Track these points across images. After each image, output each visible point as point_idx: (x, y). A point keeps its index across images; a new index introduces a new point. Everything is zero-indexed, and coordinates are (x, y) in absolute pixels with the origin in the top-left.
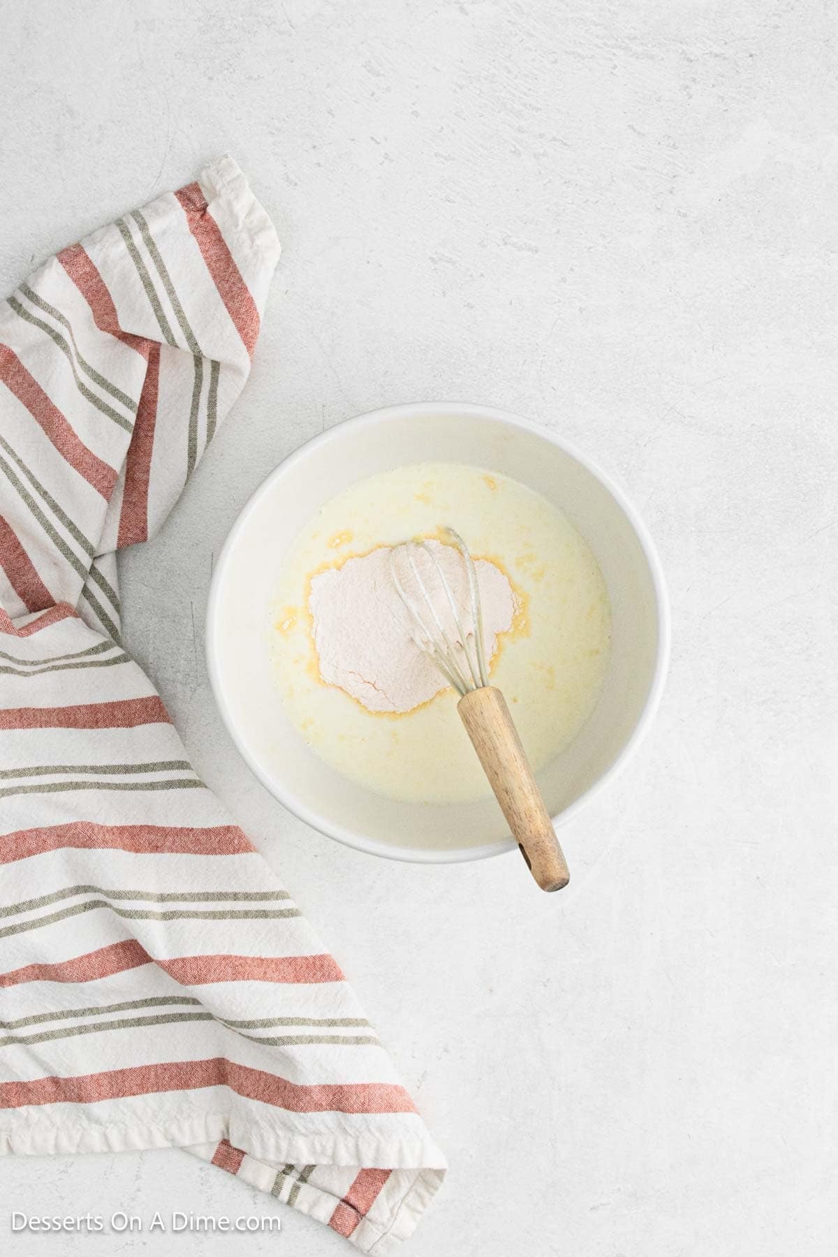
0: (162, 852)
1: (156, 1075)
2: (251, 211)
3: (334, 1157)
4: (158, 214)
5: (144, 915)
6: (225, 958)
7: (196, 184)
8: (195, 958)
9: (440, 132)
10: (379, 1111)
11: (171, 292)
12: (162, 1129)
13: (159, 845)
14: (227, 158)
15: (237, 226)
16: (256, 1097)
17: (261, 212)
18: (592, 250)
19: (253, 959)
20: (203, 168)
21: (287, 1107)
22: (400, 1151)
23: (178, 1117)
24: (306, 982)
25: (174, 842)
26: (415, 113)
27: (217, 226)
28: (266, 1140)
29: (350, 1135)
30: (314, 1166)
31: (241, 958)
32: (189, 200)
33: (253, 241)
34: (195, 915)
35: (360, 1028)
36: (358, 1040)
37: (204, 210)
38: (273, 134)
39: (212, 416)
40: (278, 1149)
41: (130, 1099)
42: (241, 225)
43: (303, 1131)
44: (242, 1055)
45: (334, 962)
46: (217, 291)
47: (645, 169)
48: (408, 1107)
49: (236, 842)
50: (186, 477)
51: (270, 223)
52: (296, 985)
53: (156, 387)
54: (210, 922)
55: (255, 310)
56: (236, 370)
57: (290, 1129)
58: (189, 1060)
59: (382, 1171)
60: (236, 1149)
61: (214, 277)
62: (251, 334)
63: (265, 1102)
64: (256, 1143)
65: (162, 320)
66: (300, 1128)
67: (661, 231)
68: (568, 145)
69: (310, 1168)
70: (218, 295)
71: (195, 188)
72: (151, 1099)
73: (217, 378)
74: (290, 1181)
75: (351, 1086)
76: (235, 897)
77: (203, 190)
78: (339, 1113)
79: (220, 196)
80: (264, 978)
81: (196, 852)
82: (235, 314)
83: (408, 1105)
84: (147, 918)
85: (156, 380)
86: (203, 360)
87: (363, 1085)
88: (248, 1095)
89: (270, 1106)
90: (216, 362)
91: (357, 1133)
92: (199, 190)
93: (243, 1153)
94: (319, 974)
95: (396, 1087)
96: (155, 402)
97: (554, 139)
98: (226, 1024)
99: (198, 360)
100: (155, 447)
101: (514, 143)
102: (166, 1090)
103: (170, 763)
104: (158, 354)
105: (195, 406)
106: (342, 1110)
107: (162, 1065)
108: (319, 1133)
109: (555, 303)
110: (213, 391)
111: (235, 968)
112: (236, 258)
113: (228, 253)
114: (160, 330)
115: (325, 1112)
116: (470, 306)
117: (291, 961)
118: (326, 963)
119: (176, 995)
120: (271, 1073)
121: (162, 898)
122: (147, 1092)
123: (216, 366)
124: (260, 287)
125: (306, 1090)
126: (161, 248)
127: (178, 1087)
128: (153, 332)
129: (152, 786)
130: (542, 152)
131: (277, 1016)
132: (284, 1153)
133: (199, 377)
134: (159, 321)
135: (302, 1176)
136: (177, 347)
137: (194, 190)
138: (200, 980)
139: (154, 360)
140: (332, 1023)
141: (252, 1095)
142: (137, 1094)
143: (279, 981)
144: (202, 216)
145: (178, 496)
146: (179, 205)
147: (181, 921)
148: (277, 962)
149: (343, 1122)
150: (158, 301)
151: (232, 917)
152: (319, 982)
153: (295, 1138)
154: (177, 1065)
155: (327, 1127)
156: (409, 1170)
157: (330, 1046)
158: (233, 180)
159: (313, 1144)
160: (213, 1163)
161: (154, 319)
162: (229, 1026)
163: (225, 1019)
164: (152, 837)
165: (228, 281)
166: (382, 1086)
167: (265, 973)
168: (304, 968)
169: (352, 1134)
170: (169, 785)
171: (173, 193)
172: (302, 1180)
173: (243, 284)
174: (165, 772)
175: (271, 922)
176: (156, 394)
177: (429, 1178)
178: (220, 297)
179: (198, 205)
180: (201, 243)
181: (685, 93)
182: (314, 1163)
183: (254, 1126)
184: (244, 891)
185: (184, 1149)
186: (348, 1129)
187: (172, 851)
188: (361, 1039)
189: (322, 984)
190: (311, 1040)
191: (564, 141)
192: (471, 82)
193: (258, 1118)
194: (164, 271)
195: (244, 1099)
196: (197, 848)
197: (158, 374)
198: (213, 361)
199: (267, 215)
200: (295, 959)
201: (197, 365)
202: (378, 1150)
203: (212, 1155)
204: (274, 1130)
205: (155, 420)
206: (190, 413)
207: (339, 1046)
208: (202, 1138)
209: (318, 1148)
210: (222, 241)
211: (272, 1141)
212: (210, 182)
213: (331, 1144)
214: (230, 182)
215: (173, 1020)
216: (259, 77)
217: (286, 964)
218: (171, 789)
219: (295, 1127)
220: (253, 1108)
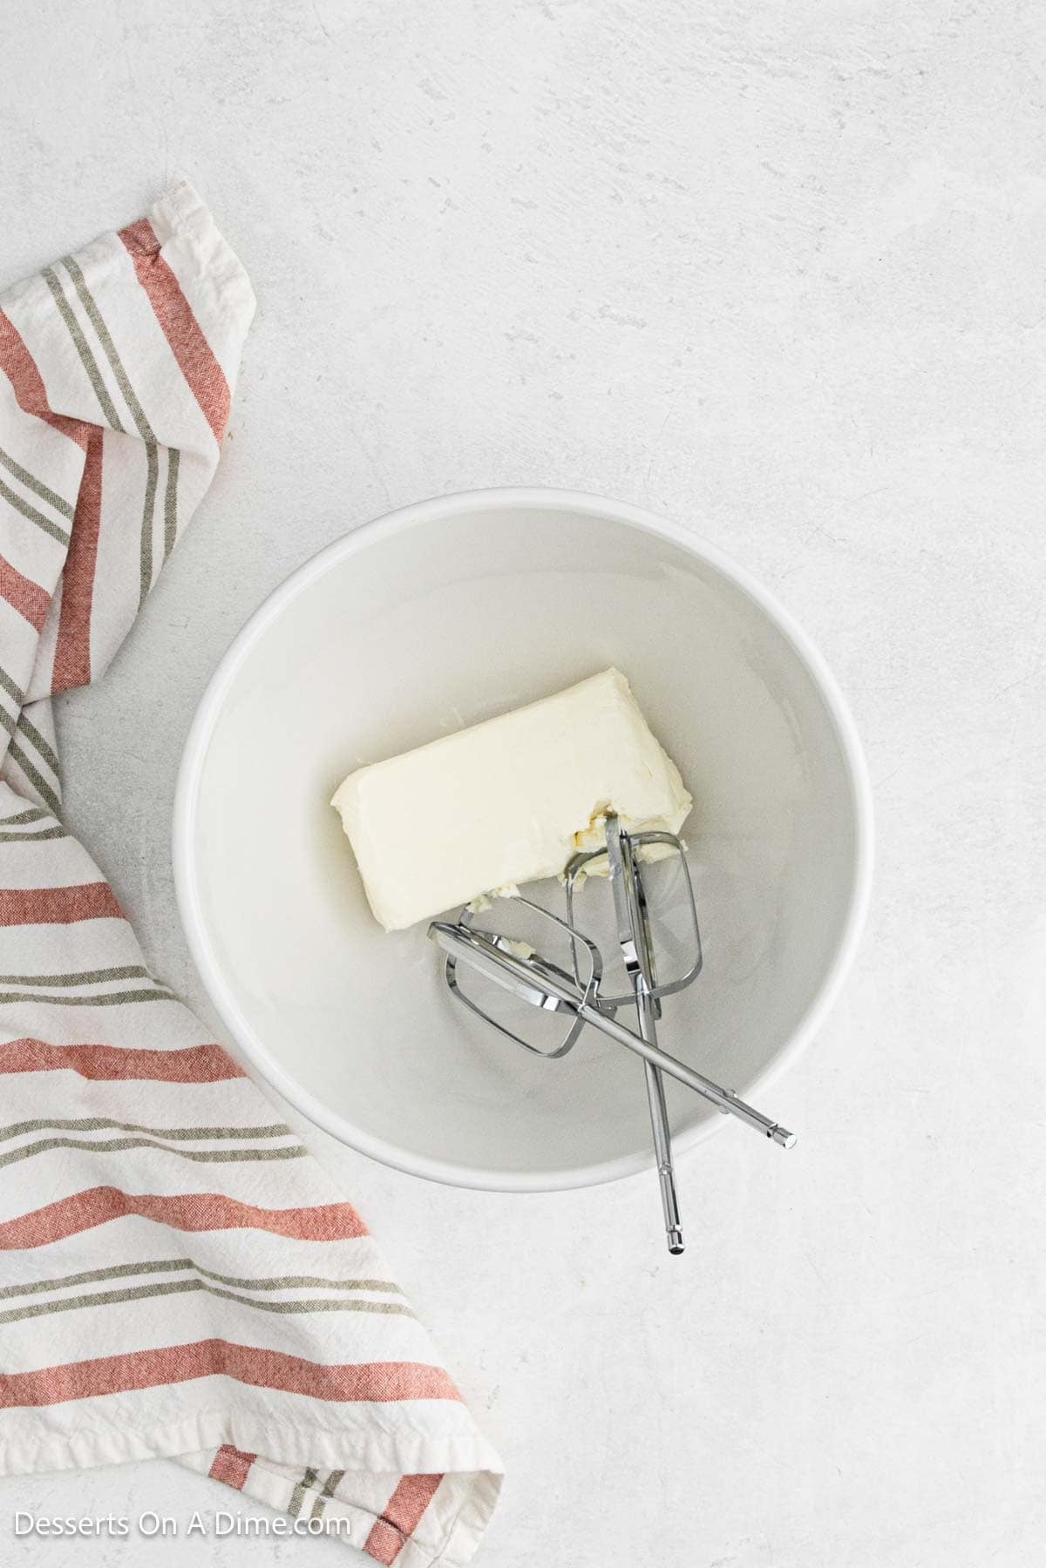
0: (123, 1078)
1: (129, 1368)
2: (217, 254)
3: (365, 1459)
4: (95, 261)
6: (215, 1198)
7: (145, 220)
9: (519, 170)
10: (418, 1396)
11: (115, 361)
12: (141, 1435)
13: (119, 1069)
14: (184, 186)
15: (198, 272)
17: (229, 255)
18: (714, 324)
19: (248, 1206)
20: (152, 200)
22: (451, 1448)
23: (163, 1419)
24: (315, 1239)
25: (136, 1066)
26: (487, 147)
27: (173, 274)
28: (283, 1435)
29: (385, 1431)
30: (342, 1473)
31: (235, 1201)
32: (137, 241)
33: (219, 292)
35: (389, 1294)
36: (386, 1309)
37: (156, 253)
38: (302, 173)
39: (170, 520)
40: (298, 1450)
42: (203, 274)
43: (325, 1425)
44: (243, 1331)
45: (352, 1211)
46: (174, 359)
47: (783, 219)
48: (453, 1394)
49: (214, 1066)
50: (139, 600)
51: (241, 269)
52: (303, 1242)
53: (99, 485)
55: (224, 381)
56: (201, 460)
57: (311, 1422)
58: (171, 1344)
59: (430, 1477)
60: (242, 1454)
61: (171, 341)
62: (219, 412)
64: (273, 1443)
65: (103, 397)
66: (322, 1421)
67: (804, 300)
68: (684, 189)
69: (339, 1475)
70: (175, 364)
71: (144, 225)
72: (125, 1398)
73: (177, 470)
74: (311, 1496)
75: (380, 1366)
76: (219, 1133)
77: (155, 229)
78: (368, 1403)
79: (176, 234)
81: (165, 1079)
82: (198, 388)
83: (452, 1391)
85: (99, 476)
86: (158, 447)
87: (395, 1364)
88: (256, 1383)
89: (284, 1393)
90: (174, 450)
91: (394, 1429)
92: (149, 229)
93: (253, 1457)
94: (332, 1230)
95: (436, 1370)
96: (98, 504)
97: (666, 180)
99: (152, 448)
100: (98, 562)
101: (614, 185)
102: (144, 1387)
103: (121, 969)
104: (101, 443)
105: (149, 510)
106: (371, 1399)
107: (137, 1354)
108: (346, 1430)
109: (667, 392)
110: (171, 488)
111: (229, 1212)
112: (198, 315)
113: (188, 309)
114: (101, 409)
116: (556, 396)
117: (295, 1214)
118: (340, 1215)
122: (119, 1390)
123: (174, 454)
124: (228, 353)
126: (101, 303)
127: (160, 1381)
128: (96, 416)
129: (99, 1001)
130: (650, 197)
131: (282, 1276)
132: (307, 1454)
133: (153, 471)
134: (100, 399)
135: (326, 1488)
136: (123, 431)
137: (140, 228)
139: (94, 449)
140: (354, 1285)
142: (107, 1393)
143: (282, 1235)
144: (153, 262)
145: (130, 626)
146: (123, 248)
148: (279, 1215)
149: (373, 1414)
150: (98, 373)
151: (216, 1160)
152: (332, 1240)
153: (318, 1436)
154: (156, 1353)
155: (355, 1422)
156: (463, 1474)
157: (353, 1313)
158: (193, 214)
159: (340, 1443)
160: (210, 1476)
161: (94, 396)
164: (110, 1059)
165: (187, 344)
166: (418, 1366)
167: (266, 1223)
168: (312, 1222)
169: (388, 1430)
170: (121, 998)
171: (115, 234)
172: (327, 1495)
173: (208, 348)
174: (115, 981)
175: (266, 1164)
176: (99, 494)
177: (485, 1484)
178: (177, 366)
179: (148, 247)
180: (152, 297)
181: (836, 121)
182: (343, 1469)
183: (269, 1420)
184: (229, 1126)
185: (172, 1460)
186: (381, 1423)
187: (136, 1078)
188: (390, 1307)
189: (336, 1243)
190: (327, 1306)
191: (679, 183)
192: (559, 107)
193: (271, 1409)
194: (106, 333)
195: (253, 1387)
196: (165, 1075)
197: (101, 468)
198: (170, 449)
199: (238, 260)
200: (299, 1212)
201: (150, 455)
202: (422, 1448)
203: (209, 1466)
204: (292, 1423)
205: (98, 528)
206: (142, 517)
207: (363, 1314)
208: (194, 1445)
209: (347, 1449)
210: (180, 293)
211: (291, 1439)
212: (163, 217)
213: (361, 1444)
214: (188, 217)
215: (149, 1295)
216: (284, 100)
217: (288, 1217)
218: (123, 1004)
219: (316, 1419)
220: (265, 1399)
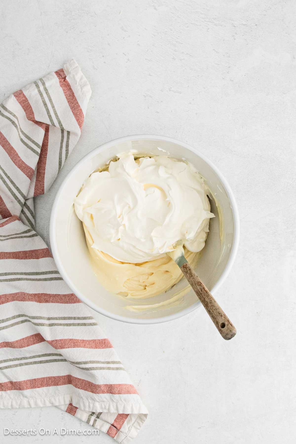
0: (49, 302)
1: (47, 381)
2: (81, 79)
3: (109, 409)
4: (49, 80)
5: (42, 325)
6: (71, 340)
8: (60, 340)
9: (147, 51)
10: (124, 393)
11: (53, 107)
12: (48, 400)
13: (48, 300)
14: (73, 60)
15: (76, 84)
16: (82, 389)
17: (85, 79)
18: (200, 93)
19: (81, 340)
20: (64, 63)
21: (93, 392)
22: (132, 407)
23: (54, 396)
24: (99, 348)
25: (53, 299)
26: (138, 45)
27: (69, 84)
28: (85, 403)
30: (102, 413)
31: (76, 340)
32: (60, 75)
33: (82, 89)
34: (61, 325)
35: (118, 365)
36: (117, 369)
37: (65, 78)
38: (89, 52)
39: (67, 150)
40: (89, 407)
42: (78, 84)
43: (98, 400)
44: (77, 374)
45: (109, 341)
46: (69, 106)
47: (219, 64)
49: (75, 299)
50: (58, 172)
51: (88, 83)
52: (96, 349)
53: (48, 140)
54: (66, 327)
55: (82, 113)
56: (76, 134)
58: (58, 375)
59: (126, 414)
60: (74, 407)
61: (68, 102)
62: (81, 122)
63: (84, 390)
64: (82, 405)
65: (50, 117)
67: (224, 86)
69: (100, 413)
70: (69, 108)
71: (62, 70)
72: (45, 389)
73: (69, 137)
74: (93, 418)
75: (115, 385)
76: (75, 318)
77: (65, 72)
79: (70, 73)
80: (84, 347)
81: (61, 303)
82: (75, 115)
83: (135, 391)
84: (44, 326)
85: (48, 138)
87: (119, 384)
88: (79, 388)
89: (86, 392)
90: (69, 131)
91: (117, 401)
92: (63, 72)
93: (77, 408)
94: (104, 346)
95: (131, 385)
96: (47, 145)
97: (187, 54)
99: (63, 131)
100: (47, 161)
101: (173, 55)
102: (50, 386)
103: (52, 271)
104: (49, 129)
105: (61, 147)
106: (112, 393)
107: (49, 377)
108: (104, 401)
109: (187, 111)
110: (68, 142)
111: (75, 343)
112: (76, 95)
113: (73, 93)
114: (49, 120)
115: (105, 394)
116: (158, 112)
118: (106, 342)
119: (54, 353)
120: (87, 380)
121: (49, 319)
122: (43, 387)
123: (69, 133)
124: (84, 106)
125: (99, 386)
126: (50, 91)
127: (54, 385)
128: (48, 122)
129: (46, 280)
130: (183, 58)
131: (89, 360)
132: (91, 408)
133: (63, 137)
134: (49, 117)
135: (97, 416)
136: (55, 126)
138: (62, 347)
139: (47, 130)
140: (108, 363)
143: (90, 348)
144: (64, 80)
145: (55, 178)
146: (56, 76)
147: (56, 327)
148: (89, 341)
149: (112, 397)
150: (48, 110)
151: (73, 325)
153: (95, 403)
154: (54, 377)
155: (106, 399)
156: (135, 414)
157: (108, 371)
159: (101, 405)
160: (66, 411)
161: (47, 116)
162: (72, 364)
163: (71, 361)
164: (46, 297)
165: (73, 103)
166: (126, 385)
167: (85, 345)
168: (98, 343)
169: (115, 402)
170: (51, 279)
171: (54, 73)
172: (97, 418)
173: (78, 104)
174: (50, 275)
175: (87, 327)
176: (48, 142)
177: (142, 417)
179: (63, 77)
180: (64, 90)
181: (233, 38)
182: (102, 412)
183: (81, 399)
184: (78, 316)
185: (56, 407)
186: (114, 400)
187: (52, 302)
188: (118, 368)
189: (105, 349)
190: (101, 368)
191: (191, 55)
192: (158, 34)
193: (82, 396)
194: (51, 100)
195: (78, 389)
196: (61, 301)
197: (48, 135)
198: (67, 131)
199: (87, 80)
200: (95, 340)
201: (62, 133)
202: (124, 407)
203: (66, 409)
204: (88, 400)
205: (47, 152)
206: (59, 149)
207: (111, 371)
208: (62, 403)
209: (103, 406)
210: (71, 89)
211: (87, 404)
212: (67, 68)
213: (108, 405)
214: (74, 68)
215: (53, 362)
216: (84, 32)
217: (92, 342)
218: (52, 281)
219: (95, 399)
220: (81, 392)
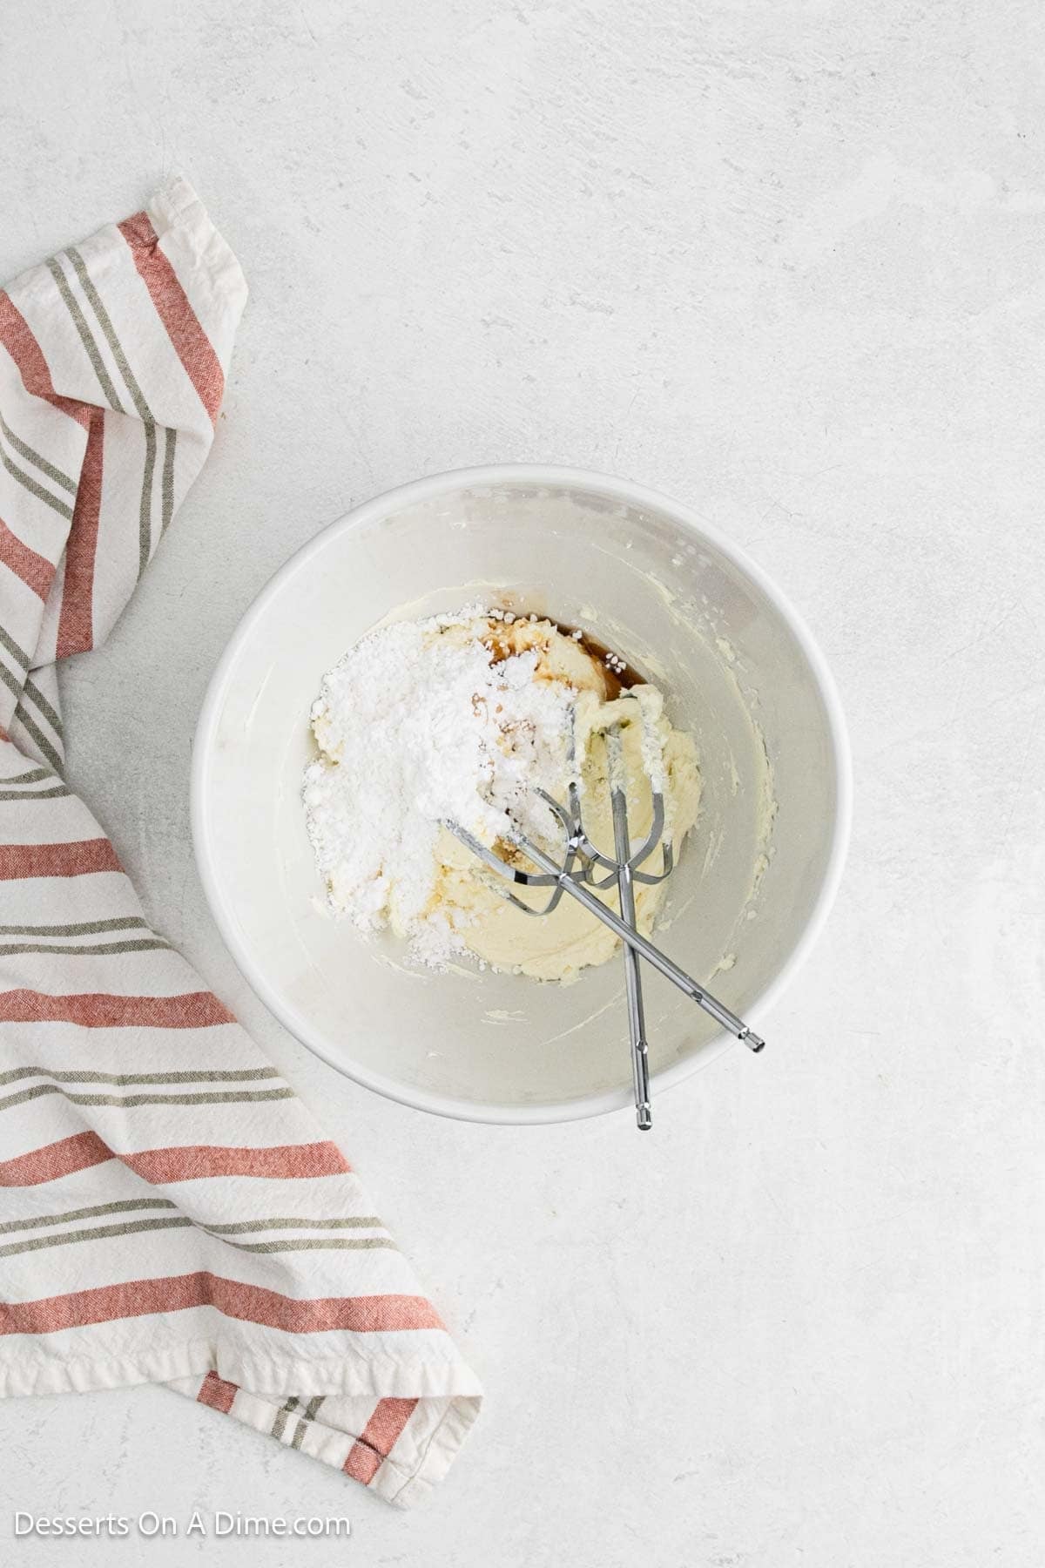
0: (121, 1025)
1: (126, 1296)
2: (211, 245)
3: (344, 1385)
4: (97, 252)
5: (101, 1100)
6: (201, 1149)
7: (144, 214)
8: (166, 1151)
9: (494, 166)
10: (397, 1327)
11: (115, 345)
12: (135, 1362)
13: (117, 1017)
14: (180, 181)
15: (194, 263)
16: (247, 1317)
17: (223, 247)
18: (678, 310)
19: (236, 1151)
20: (149, 196)
21: (284, 1327)
22: (424, 1375)
23: (154, 1345)
24: (302, 1176)
25: (134, 1014)
26: (465, 144)
27: (169, 264)
28: (260, 1368)
29: (362, 1358)
30: (321, 1398)
31: (221, 1149)
32: (136, 233)
33: (213, 281)
34: (165, 1099)
35: (370, 1230)
36: (368, 1244)
37: (153, 245)
38: (291, 168)
39: (168, 496)
40: (275, 1380)
41: (95, 1327)
42: (198, 264)
43: (305, 1356)
44: (229, 1267)
45: (336, 1150)
46: (171, 343)
47: (743, 212)
48: (433, 1322)
49: (208, 1012)
51: (234, 258)
52: (291, 1181)
53: (100, 463)
54: (182, 1108)
55: (218, 365)
56: (196, 439)
57: (289, 1354)
58: (164, 1276)
59: (405, 1401)
60: (226, 1382)
61: (168, 327)
62: (213, 394)
63: (257, 1322)
64: (248, 1374)
65: (104, 380)
66: (301, 1352)
67: (762, 288)
68: (650, 184)
69: (319, 1400)
70: (172, 349)
71: (143, 218)
72: (121, 1325)
73: (173, 449)
74: (293, 1419)
75: (360, 1300)
76: (211, 1077)
77: (152, 220)
78: (349, 1332)
79: (172, 227)
80: (250, 1172)
81: (161, 1026)
82: (193, 371)
83: (432, 1319)
84: (105, 1103)
85: (100, 454)
86: (156, 427)
87: (375, 1298)
88: (237, 1316)
89: (263, 1327)
90: (172, 430)
91: (371, 1356)
92: (147, 222)
93: (236, 1387)
94: (318, 1167)
95: (417, 1299)
96: (99, 481)
97: (633, 175)
98: (208, 1231)
99: (150, 428)
100: (100, 537)
101: (584, 180)
102: (138, 1314)
103: (121, 920)
104: (102, 423)
105: (148, 485)
106: (351, 1329)
107: (132, 1283)
108: (324, 1358)
109: (633, 375)
110: (169, 466)
111: (216, 1161)
112: (192, 301)
113: (184, 297)
114: (102, 392)
115: (330, 1332)
116: (530, 379)
117: (283, 1151)
118: (326, 1153)
119: (146, 1198)
120: (264, 1287)
121: (123, 1081)
122: (116, 1317)
123: (171, 434)
124: (223, 338)
125: (307, 1306)
126: (102, 292)
127: (153, 1310)
128: (97, 397)
129: (100, 950)
130: (617, 192)
131: (267, 1218)
132: (283, 1384)
133: (151, 449)
134: (101, 381)
135: (308, 1412)
136: (123, 412)
137: (139, 221)
138: (172, 1177)
139: (96, 429)
140: (335, 1224)
141: (242, 1315)
142: (104, 1320)
143: (269, 1176)
144: (151, 253)
145: (129, 596)
146: (123, 239)
147: (147, 1107)
148: (267, 1154)
149: (352, 1342)
150: (99, 357)
152: (318, 1175)
153: (297, 1365)
154: (151, 1283)
155: (334, 1350)
156: (439, 1399)
157: (333, 1252)
158: (189, 208)
159: (318, 1372)
160: (199, 1400)
161: (95, 379)
162: (211, 1232)
163: (205, 1223)
164: (108, 1008)
165: (183, 330)
166: (398, 1298)
167: (252, 1167)
168: (299, 1159)
169: (365, 1357)
170: (121, 947)
171: (116, 226)
172: (308, 1418)
173: (202, 334)
174: (116, 932)
175: (257, 1105)
176: (101, 471)
177: (463, 1407)
178: (174, 351)
179: (146, 240)
180: (150, 286)
181: (792, 120)
182: (321, 1395)
183: (246, 1353)
184: (222, 1070)
185: (163, 1385)
186: (359, 1351)
187: (133, 1025)
188: (371, 1241)
189: (322, 1178)
190: (310, 1244)
191: (645, 178)
192: (532, 106)
193: (249, 1343)
194: (107, 321)
195: (233, 1320)
197: (102, 446)
198: (167, 429)
199: (231, 251)
200: (288, 1149)
201: (148, 435)
202: (397, 1374)
203: (198, 1391)
204: (270, 1356)
205: (99, 503)
206: (142, 492)
207: (344, 1251)
208: (184, 1370)
209: (324, 1375)
210: (177, 283)
211: (269, 1370)
212: (161, 210)
213: (340, 1370)
214: (184, 210)
216: (274, 100)
217: (277, 1155)
218: (123, 953)
219: (295, 1351)
220: (244, 1331)
